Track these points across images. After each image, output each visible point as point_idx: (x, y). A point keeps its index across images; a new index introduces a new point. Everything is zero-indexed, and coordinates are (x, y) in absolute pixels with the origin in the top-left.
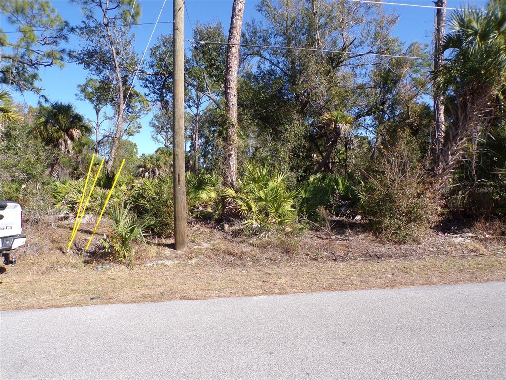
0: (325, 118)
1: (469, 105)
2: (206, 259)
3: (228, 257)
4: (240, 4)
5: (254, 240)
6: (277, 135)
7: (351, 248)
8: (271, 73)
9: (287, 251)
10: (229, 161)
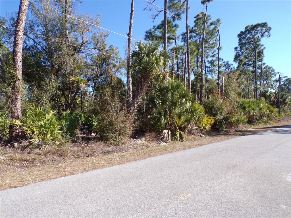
0: (71, 80)
1: (143, 82)
2: (6, 166)
3: (23, 163)
4: (25, 6)
5: (37, 151)
6: (40, 87)
7: (94, 150)
8: (34, 48)
9: (61, 155)
10: (16, 102)
